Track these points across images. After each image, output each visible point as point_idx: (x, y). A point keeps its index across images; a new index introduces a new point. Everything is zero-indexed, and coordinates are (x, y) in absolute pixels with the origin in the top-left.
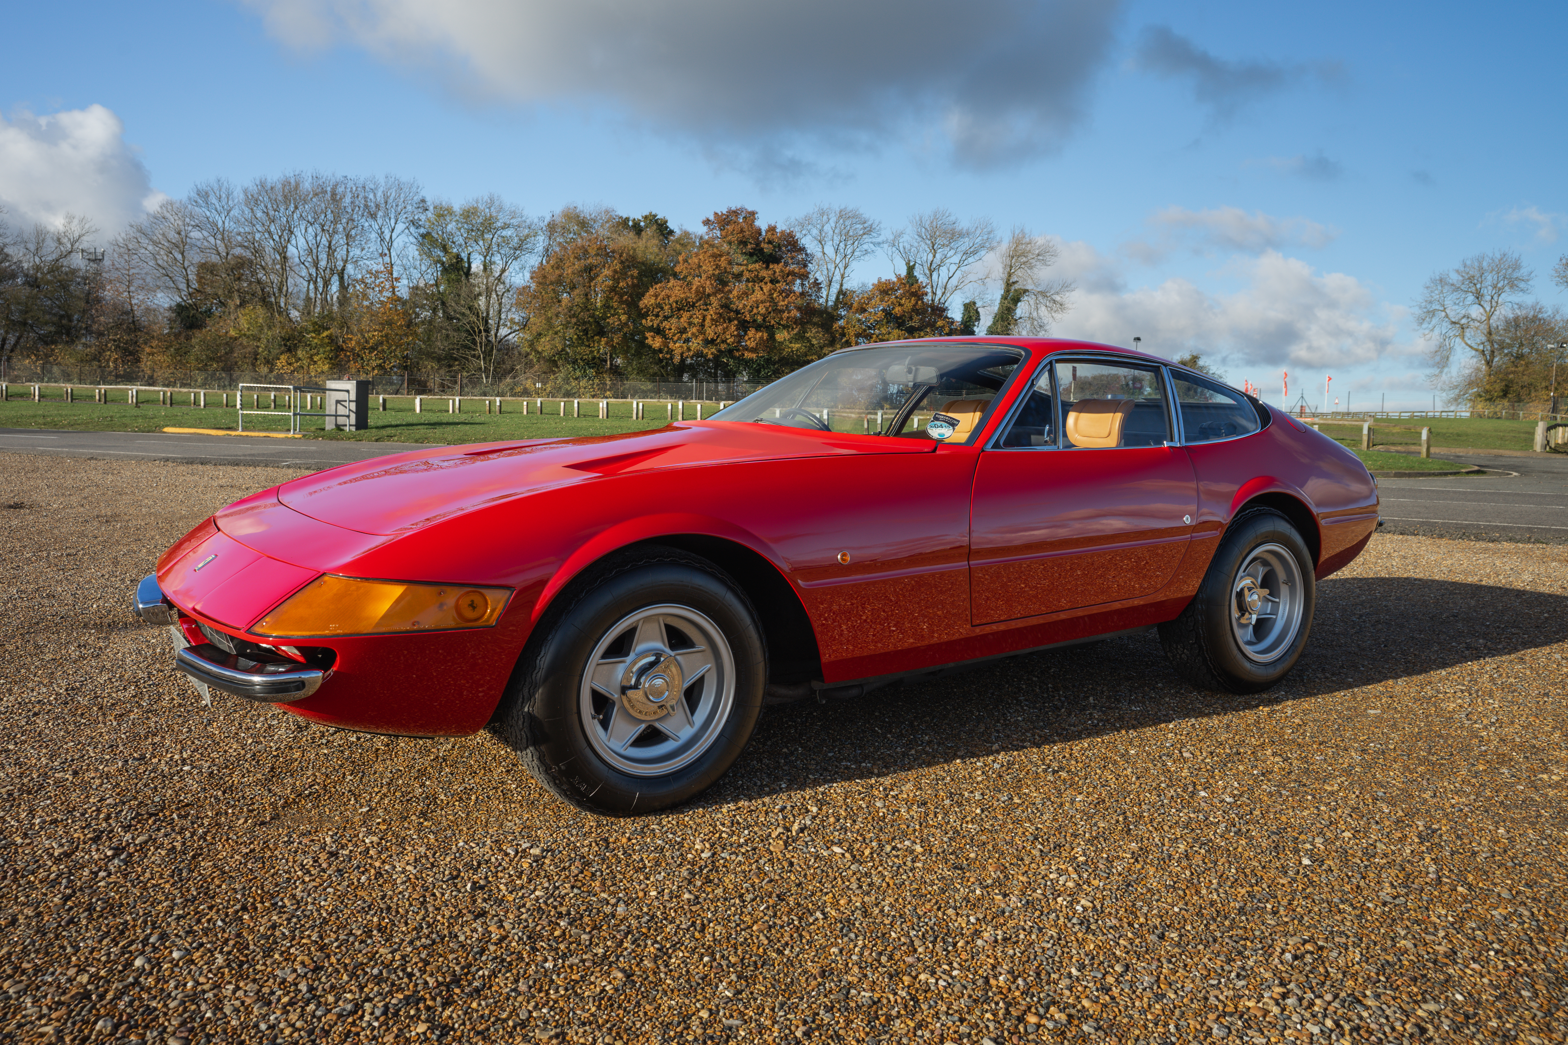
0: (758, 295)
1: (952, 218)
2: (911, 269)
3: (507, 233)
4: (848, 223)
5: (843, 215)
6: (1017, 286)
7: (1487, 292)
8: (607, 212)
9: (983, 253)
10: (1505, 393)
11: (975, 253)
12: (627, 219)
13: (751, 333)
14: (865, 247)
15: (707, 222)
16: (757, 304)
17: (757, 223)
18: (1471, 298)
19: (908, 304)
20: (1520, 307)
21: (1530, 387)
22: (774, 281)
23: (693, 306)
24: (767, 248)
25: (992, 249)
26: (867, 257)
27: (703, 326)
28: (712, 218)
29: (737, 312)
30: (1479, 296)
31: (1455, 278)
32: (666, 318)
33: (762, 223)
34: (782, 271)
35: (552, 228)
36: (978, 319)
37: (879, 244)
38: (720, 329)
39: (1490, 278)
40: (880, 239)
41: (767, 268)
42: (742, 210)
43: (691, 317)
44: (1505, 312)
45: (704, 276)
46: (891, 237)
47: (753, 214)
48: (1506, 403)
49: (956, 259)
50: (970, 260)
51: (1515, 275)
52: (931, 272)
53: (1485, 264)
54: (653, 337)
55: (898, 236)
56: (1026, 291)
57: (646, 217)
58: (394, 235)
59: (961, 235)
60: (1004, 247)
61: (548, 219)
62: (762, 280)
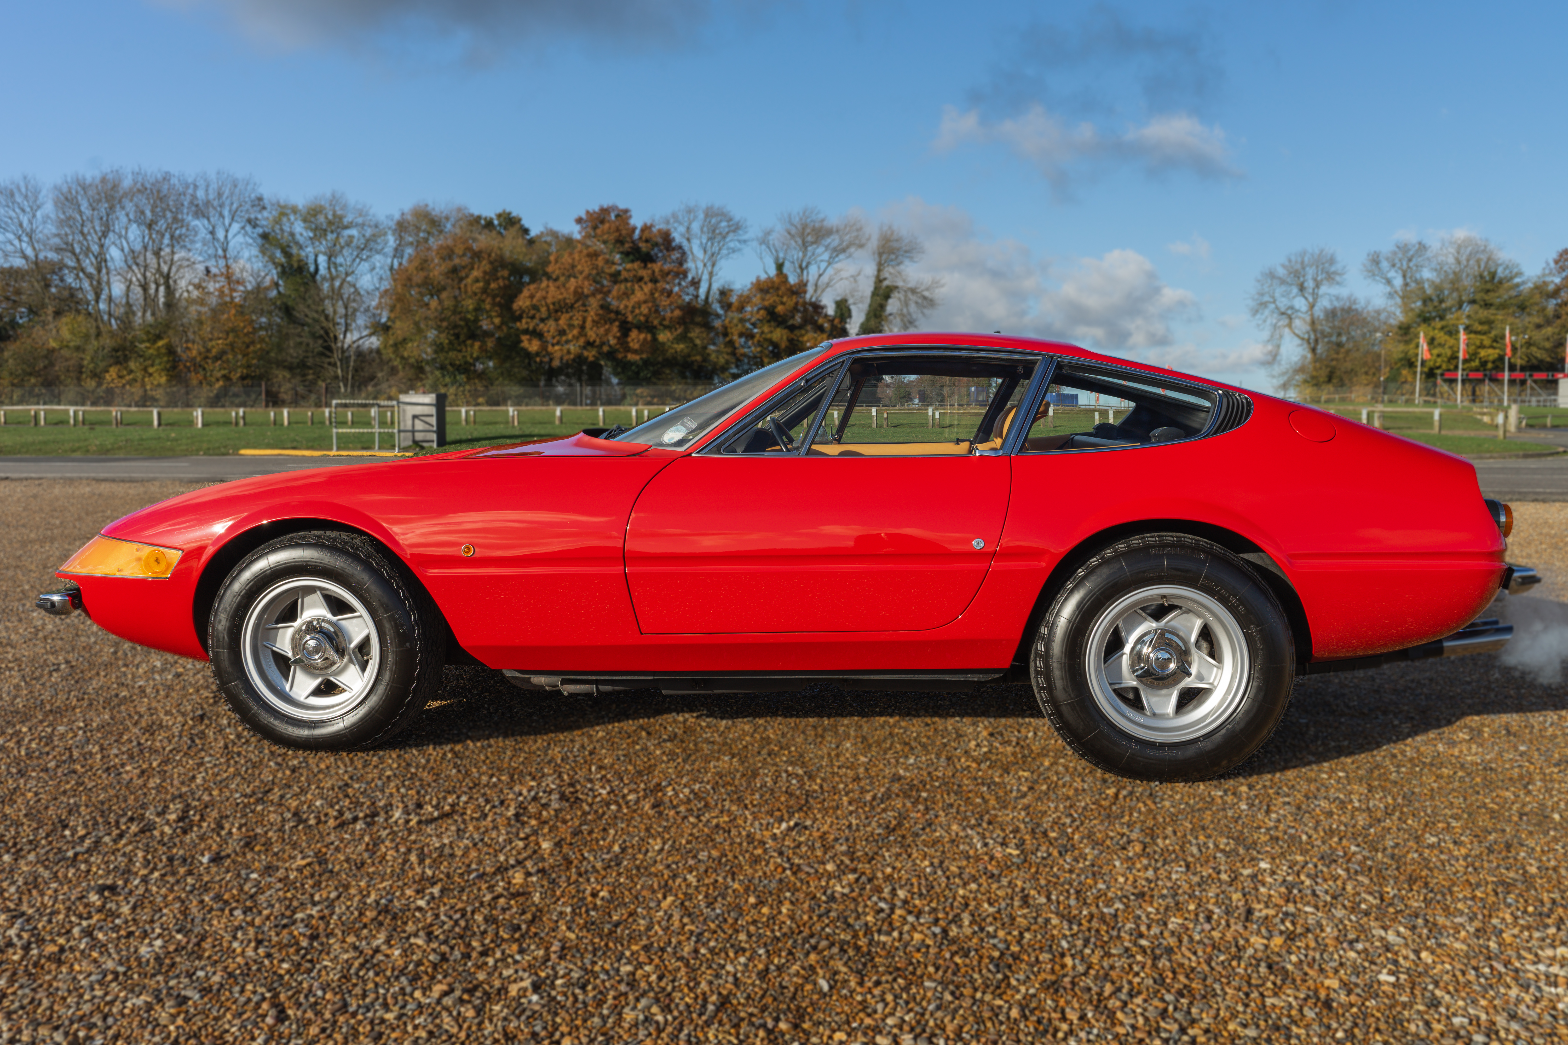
0: (639, 296)
1: (821, 216)
2: (780, 267)
3: (354, 232)
4: (714, 221)
5: (710, 213)
6: (886, 283)
7: (1310, 284)
8: (459, 210)
9: (852, 250)
10: (1329, 379)
11: (844, 250)
12: (479, 218)
13: (634, 334)
14: (732, 245)
15: (579, 221)
16: (639, 304)
17: (633, 222)
18: (1295, 290)
19: (790, 302)
20: (1338, 298)
21: (1352, 372)
22: (654, 281)
23: (572, 307)
24: (643, 246)
25: (861, 246)
26: (735, 256)
27: (582, 327)
28: (584, 216)
29: (617, 313)
30: (1302, 288)
31: (1281, 272)
32: (542, 320)
33: (637, 221)
34: (661, 270)
35: (401, 227)
36: (850, 316)
37: (745, 241)
38: (602, 331)
39: (1310, 272)
40: (746, 237)
41: (645, 267)
42: (614, 208)
43: (571, 318)
44: (1325, 303)
45: (581, 278)
46: (760, 235)
47: (626, 211)
48: (1331, 388)
49: (826, 256)
50: (842, 256)
51: (1333, 269)
52: (802, 269)
53: (1306, 259)
54: (530, 341)
55: (768, 233)
56: (896, 287)
57: (499, 216)
58: (230, 236)
59: (829, 232)
60: (874, 243)
61: (397, 216)
62: (641, 279)
